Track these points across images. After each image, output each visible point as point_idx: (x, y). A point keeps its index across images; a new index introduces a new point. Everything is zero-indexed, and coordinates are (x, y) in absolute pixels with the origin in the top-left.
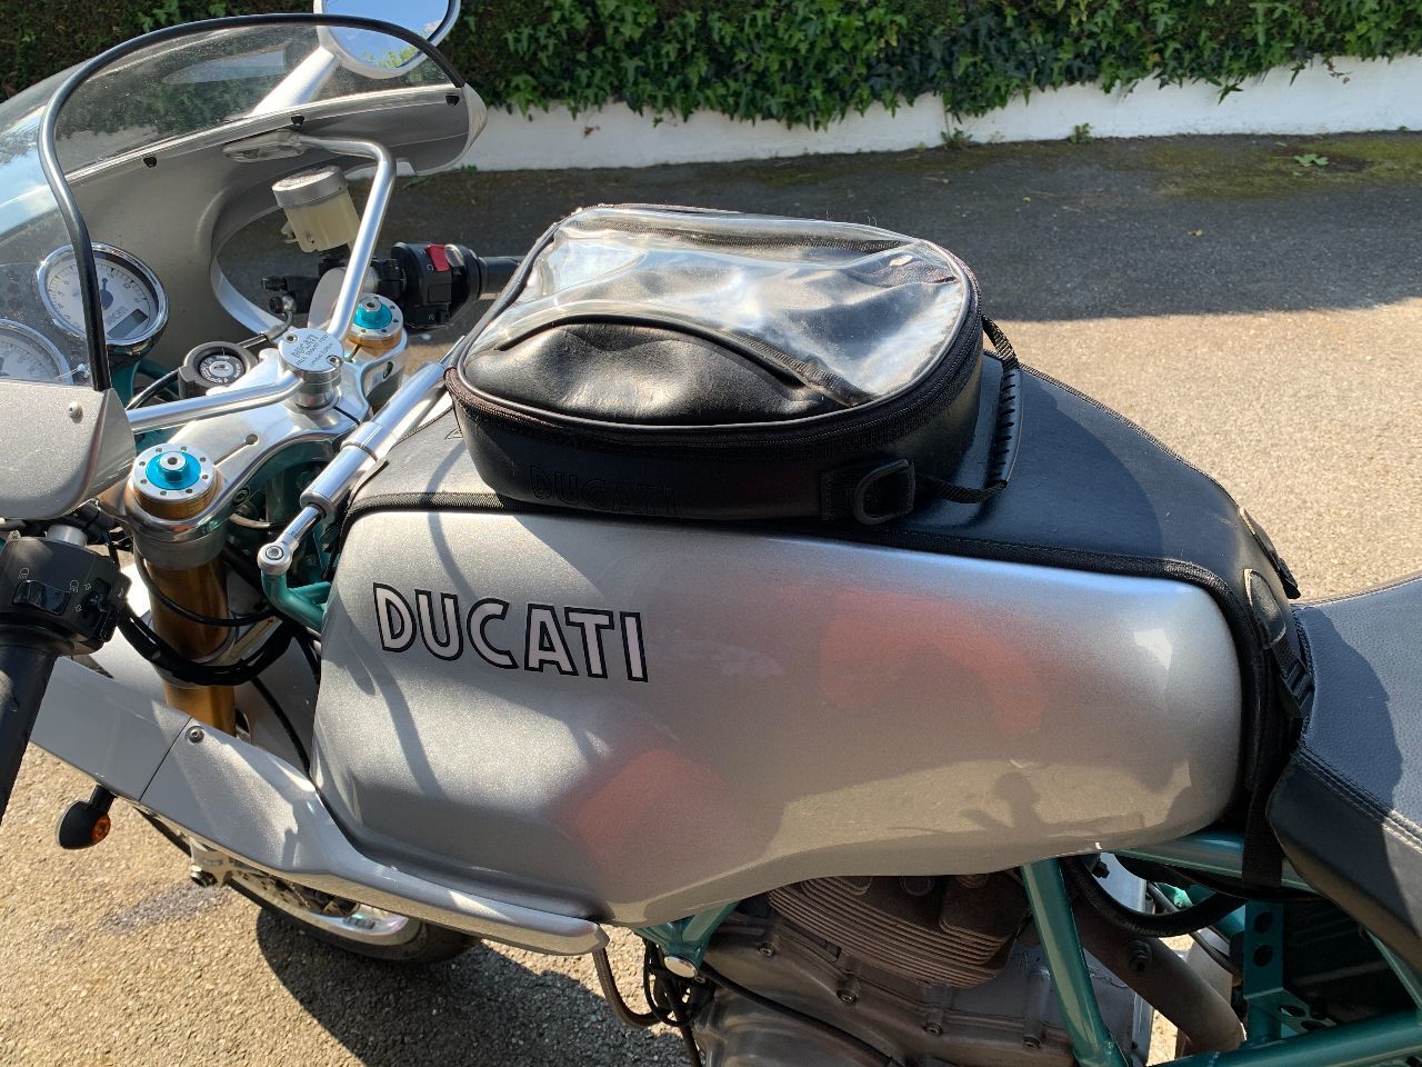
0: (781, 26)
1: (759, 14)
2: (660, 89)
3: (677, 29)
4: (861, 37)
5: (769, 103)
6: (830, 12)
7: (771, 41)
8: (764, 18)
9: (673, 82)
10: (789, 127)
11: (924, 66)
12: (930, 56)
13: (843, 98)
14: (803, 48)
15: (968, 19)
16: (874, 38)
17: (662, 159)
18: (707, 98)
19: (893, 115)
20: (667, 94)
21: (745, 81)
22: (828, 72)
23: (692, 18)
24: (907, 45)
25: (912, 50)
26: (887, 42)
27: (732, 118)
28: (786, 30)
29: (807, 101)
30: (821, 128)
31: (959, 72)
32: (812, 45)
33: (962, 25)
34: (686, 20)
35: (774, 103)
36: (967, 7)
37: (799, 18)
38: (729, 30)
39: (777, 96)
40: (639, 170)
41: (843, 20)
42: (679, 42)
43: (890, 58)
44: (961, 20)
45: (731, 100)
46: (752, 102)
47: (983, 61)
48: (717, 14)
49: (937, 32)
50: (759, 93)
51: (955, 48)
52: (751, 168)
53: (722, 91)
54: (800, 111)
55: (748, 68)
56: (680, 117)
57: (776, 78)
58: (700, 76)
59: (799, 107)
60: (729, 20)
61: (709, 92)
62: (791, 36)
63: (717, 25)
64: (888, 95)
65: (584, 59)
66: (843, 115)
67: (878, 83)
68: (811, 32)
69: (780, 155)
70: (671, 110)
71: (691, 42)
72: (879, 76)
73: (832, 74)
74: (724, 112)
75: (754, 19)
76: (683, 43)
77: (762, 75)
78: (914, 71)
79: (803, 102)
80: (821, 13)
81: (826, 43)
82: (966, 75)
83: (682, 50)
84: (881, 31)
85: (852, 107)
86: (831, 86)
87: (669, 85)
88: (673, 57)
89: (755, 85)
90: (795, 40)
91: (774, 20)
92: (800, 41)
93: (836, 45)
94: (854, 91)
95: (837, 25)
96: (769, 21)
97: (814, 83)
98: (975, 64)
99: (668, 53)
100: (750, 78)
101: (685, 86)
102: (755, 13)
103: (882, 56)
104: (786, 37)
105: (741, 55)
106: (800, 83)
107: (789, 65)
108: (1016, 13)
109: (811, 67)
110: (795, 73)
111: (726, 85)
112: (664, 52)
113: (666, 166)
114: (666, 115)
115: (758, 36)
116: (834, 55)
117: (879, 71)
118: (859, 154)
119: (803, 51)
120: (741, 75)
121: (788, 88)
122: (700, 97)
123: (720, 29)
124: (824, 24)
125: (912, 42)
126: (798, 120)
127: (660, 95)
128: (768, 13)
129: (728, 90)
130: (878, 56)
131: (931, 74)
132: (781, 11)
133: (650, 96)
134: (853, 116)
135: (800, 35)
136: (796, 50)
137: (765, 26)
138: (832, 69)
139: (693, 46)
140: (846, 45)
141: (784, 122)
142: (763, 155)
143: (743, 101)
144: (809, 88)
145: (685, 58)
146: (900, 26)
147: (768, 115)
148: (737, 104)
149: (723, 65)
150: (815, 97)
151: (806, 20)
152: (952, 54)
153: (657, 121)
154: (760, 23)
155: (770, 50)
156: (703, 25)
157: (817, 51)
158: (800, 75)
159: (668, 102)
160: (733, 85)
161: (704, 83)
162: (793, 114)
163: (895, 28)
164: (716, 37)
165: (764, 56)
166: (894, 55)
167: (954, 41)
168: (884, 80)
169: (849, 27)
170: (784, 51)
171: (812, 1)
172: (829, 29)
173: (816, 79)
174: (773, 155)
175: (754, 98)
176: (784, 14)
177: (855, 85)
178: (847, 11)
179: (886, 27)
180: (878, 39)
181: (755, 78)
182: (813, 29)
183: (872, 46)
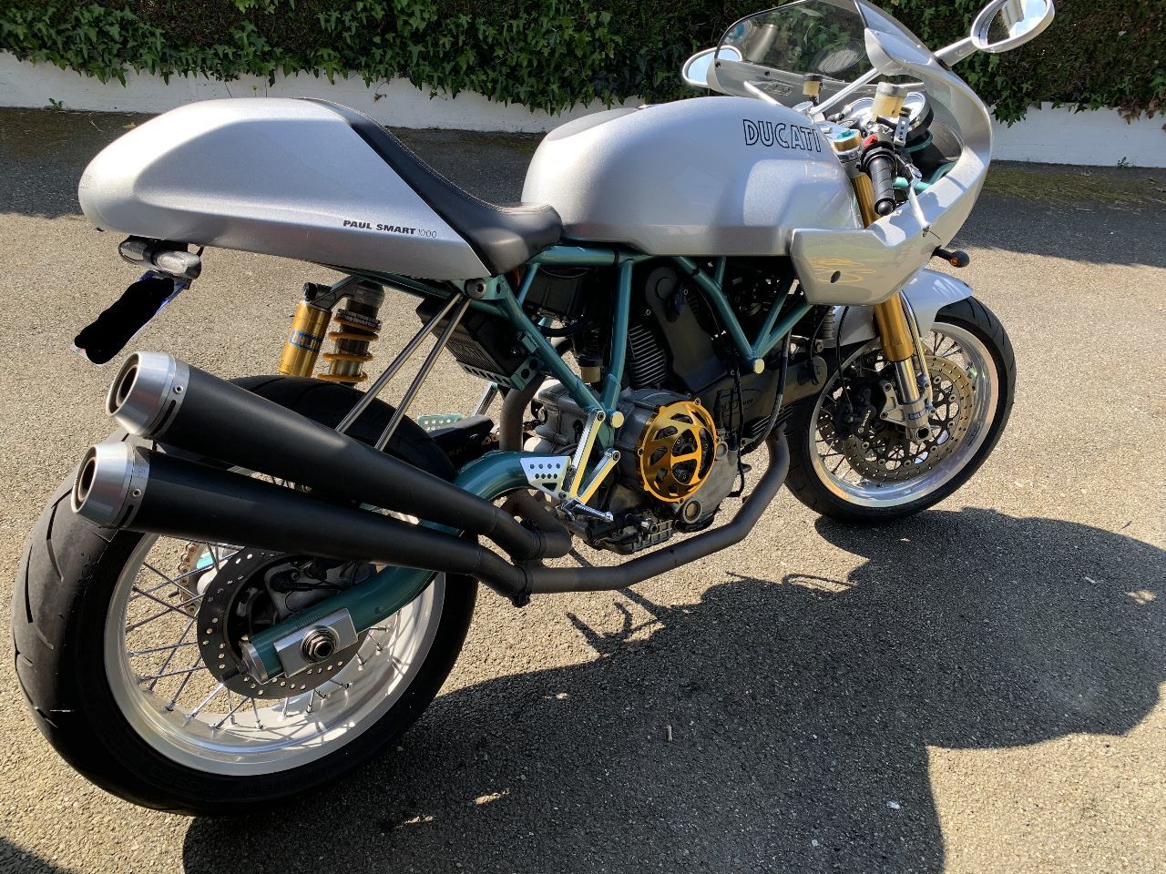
0: (530, 34)
1: (514, 23)
2: (436, 71)
3: (452, 27)
4: (588, 49)
5: (518, 90)
6: (567, 28)
7: (522, 44)
8: (518, 26)
9: (448, 67)
10: (532, 111)
11: (633, 76)
12: (638, 68)
13: (573, 93)
14: (546, 52)
15: (666, 44)
16: (598, 50)
17: (434, 125)
18: (472, 82)
20: (442, 75)
21: (500, 72)
22: (563, 72)
23: (464, 20)
24: (621, 59)
25: (625, 64)
26: (607, 55)
27: (489, 99)
28: (533, 38)
29: (546, 92)
30: (555, 113)
31: (657, 83)
32: (553, 52)
33: (660, 49)
34: (460, 21)
35: (522, 91)
36: (665, 36)
37: (544, 30)
38: (491, 32)
39: (525, 85)
40: (415, 131)
41: (577, 36)
42: (453, 36)
43: (609, 67)
44: (660, 45)
45: (490, 85)
46: (506, 89)
47: (674, 77)
48: (483, 20)
49: (643, 51)
50: (511, 82)
51: (655, 65)
52: (502, 138)
53: (484, 78)
54: (541, 99)
55: (504, 63)
56: (450, 94)
57: (524, 72)
58: (468, 64)
59: (540, 96)
60: (491, 25)
61: (473, 77)
62: (537, 42)
63: (482, 28)
64: (606, 94)
65: (379, 42)
66: (572, 107)
67: (599, 84)
68: (552, 41)
69: (525, 130)
70: (443, 88)
71: (462, 38)
72: (599, 79)
73: (566, 74)
74: (483, 93)
75: (511, 26)
76: (456, 37)
77: (514, 69)
78: (626, 78)
79: (543, 92)
80: (560, 27)
81: (563, 50)
82: (662, 85)
83: (454, 44)
84: (603, 47)
85: (578, 101)
86: (565, 83)
87: (443, 68)
88: (448, 47)
89: (508, 75)
90: (540, 45)
91: (524, 29)
92: (543, 46)
93: (571, 52)
94: (581, 89)
95: (572, 38)
96: (521, 29)
97: (552, 79)
98: (668, 78)
99: (444, 44)
100: (505, 70)
101: (456, 70)
102: (511, 22)
103: (603, 65)
104: (533, 42)
105: (500, 53)
106: (542, 78)
107: (535, 64)
108: (699, 44)
109: (552, 67)
110: (537, 72)
111: (486, 73)
112: (441, 42)
113: (437, 130)
114: (440, 91)
115: (512, 39)
116: (569, 60)
117: (600, 76)
119: (546, 55)
120: (498, 67)
121: (533, 80)
122: (467, 80)
123: (485, 31)
124: (561, 36)
125: (625, 57)
126: (539, 105)
127: (435, 75)
128: (522, 22)
129: (487, 77)
130: (600, 63)
131: (637, 82)
132: (530, 23)
133: (428, 76)
135: (544, 42)
136: (540, 53)
137: (518, 32)
138: (566, 69)
139: (464, 41)
140: (579, 53)
141: (528, 106)
142: (511, 130)
143: (499, 86)
144: (548, 83)
145: (457, 50)
146: (617, 44)
147: (517, 99)
148: (494, 89)
149: (485, 59)
150: (552, 90)
151: (548, 32)
152: (652, 69)
153: (433, 95)
154: (515, 30)
155: (521, 50)
156: (472, 26)
157: (557, 55)
158: (542, 72)
159: (441, 82)
160: (492, 75)
161: (470, 70)
162: (535, 101)
163: (613, 45)
164: (481, 37)
165: (516, 55)
166: (611, 64)
167: (654, 59)
168: (603, 83)
169: (581, 40)
170: (532, 53)
171: (554, 19)
172: (566, 40)
173: (554, 77)
174: (519, 130)
175: (507, 85)
176: (532, 25)
177: (582, 83)
178: (578, 29)
179: (607, 43)
180: (601, 52)
181: (509, 71)
182: (554, 39)
183: (596, 56)
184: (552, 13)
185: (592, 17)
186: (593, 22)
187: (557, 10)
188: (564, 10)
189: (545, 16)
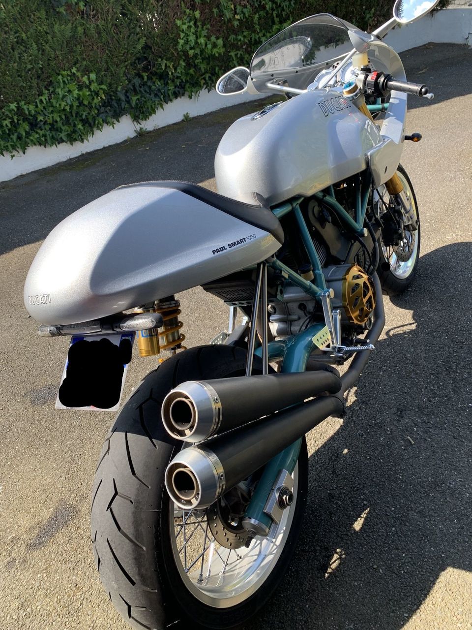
0: (53, 100)
1: (43, 98)
2: (8, 142)
3: (7, 113)
4: (90, 98)
5: (60, 136)
6: (74, 90)
7: (51, 109)
8: (45, 99)
9: (14, 137)
10: (72, 144)
11: (119, 105)
12: (120, 100)
13: (90, 125)
14: (68, 108)
15: (130, 81)
16: (95, 97)
17: (19, 174)
18: (32, 141)
19: (114, 128)
20: (12, 143)
21: (45, 129)
22: (81, 116)
23: (13, 106)
24: (109, 97)
25: (112, 99)
26: (101, 98)
27: (45, 147)
28: (56, 103)
29: (76, 131)
30: (85, 141)
31: (133, 104)
32: (71, 106)
33: (128, 84)
34: (11, 108)
35: (63, 135)
36: (127, 76)
37: (61, 96)
38: (32, 108)
39: (63, 132)
40: (10, 181)
41: (81, 93)
42: (10, 118)
43: (105, 104)
44: (127, 82)
45: (43, 139)
46: (53, 137)
47: (141, 97)
48: (23, 103)
49: (119, 89)
50: (54, 133)
51: (128, 94)
52: (62, 166)
53: (37, 136)
54: (75, 136)
55: (45, 123)
56: (21, 153)
57: (60, 124)
58: (26, 131)
59: (74, 134)
60: (29, 103)
61: (31, 138)
62: (60, 105)
63: (25, 107)
64: (109, 119)
66: (93, 134)
67: (103, 116)
68: (69, 101)
69: (72, 157)
70: (16, 150)
71: (15, 118)
72: (102, 113)
73: (84, 117)
74: (40, 145)
75: (41, 101)
76: (12, 118)
77: (52, 125)
78: (116, 107)
79: (74, 132)
80: (70, 91)
81: (76, 104)
82: (137, 104)
83: (12, 122)
84: (97, 94)
85: (95, 129)
86: (85, 122)
87: (11, 139)
88: (9, 125)
89: (50, 129)
90: (62, 106)
91: (49, 100)
92: (65, 105)
93: (81, 104)
94: (95, 122)
95: (79, 95)
96: (48, 100)
97: (76, 122)
98: (138, 99)
99: (6, 125)
100: (48, 127)
101: (19, 138)
102: (40, 98)
103: (101, 104)
104: (58, 106)
105: (40, 118)
106: (70, 124)
107: (64, 117)
108: (147, 74)
109: (74, 115)
110: (67, 122)
111: (37, 133)
112: (4, 125)
113: (22, 176)
114: (15, 153)
115: (44, 108)
116: (81, 108)
117: (102, 111)
118: (104, 148)
119: (68, 110)
120: (43, 128)
121: (66, 127)
122: (28, 141)
123: (28, 109)
124: (73, 96)
125: (111, 96)
126: (75, 140)
127: (9, 144)
128: (47, 96)
129: (39, 135)
130: (99, 104)
131: (123, 107)
132: (50, 95)
133: (4, 147)
134: (97, 133)
135: (63, 104)
136: (64, 110)
137: (47, 102)
138: (82, 114)
139: (17, 119)
140: (86, 103)
141: (69, 142)
142: (65, 160)
143: (48, 138)
144: (75, 125)
145: (15, 126)
146: (104, 90)
147: (61, 141)
148: (46, 140)
149: (34, 125)
150: (79, 129)
151: (64, 96)
152: (128, 97)
153: (12, 156)
154: (45, 102)
155: (52, 112)
156: (18, 108)
157: (75, 108)
158: (69, 121)
159: (14, 147)
160: (41, 133)
161: (28, 134)
162: (72, 138)
163: (102, 91)
164: (27, 112)
165: (51, 116)
166: (105, 102)
167: (127, 92)
168: (105, 114)
169: (84, 95)
170: (59, 112)
171: (64, 87)
172: (75, 98)
173: (76, 121)
174: (69, 158)
175: (53, 136)
176: (53, 96)
177: (94, 118)
178: (80, 88)
179: (98, 91)
180: (97, 97)
181: (50, 127)
182: (69, 99)
183: (96, 101)
184: (62, 85)
185: (85, 79)
186: (87, 82)
187: (64, 82)
188: (68, 80)
189: (58, 87)
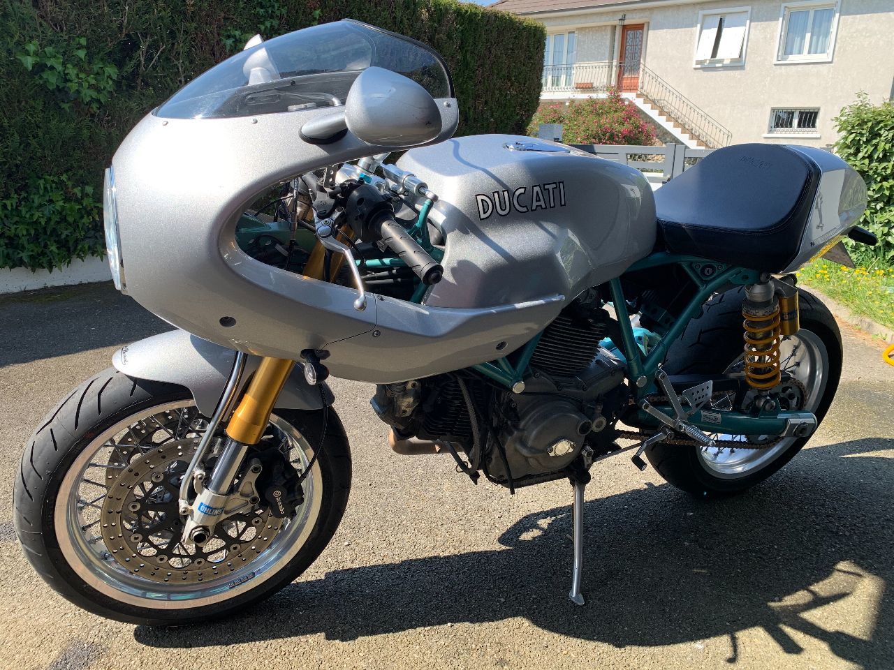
0: (23, 210)
1: (8, 203)
4: (78, 215)
5: (20, 256)
6: (58, 201)
7: (16, 218)
8: (12, 206)
10: (34, 271)
13: (68, 250)
14: (43, 221)
16: (85, 216)
22: (59, 235)
28: (27, 212)
29: (46, 253)
30: (55, 270)
32: (49, 220)
35: (25, 256)
37: (36, 205)
39: (26, 251)
41: (67, 206)
43: (96, 227)
50: (10, 251)
54: (44, 260)
57: (24, 240)
59: (41, 257)
62: (32, 215)
64: (99, 247)
66: (69, 262)
68: (46, 212)
69: (29, 289)
72: (89, 238)
73: (63, 236)
77: (12, 239)
79: (43, 254)
80: (51, 201)
81: (56, 218)
84: (89, 212)
85: (74, 256)
86: (62, 244)
89: (6, 246)
90: (35, 218)
91: (17, 207)
92: (39, 217)
93: (64, 219)
94: (76, 247)
95: (63, 208)
96: (15, 206)
97: (49, 243)
100: (3, 241)
102: (4, 201)
103: (90, 226)
104: (28, 216)
106: (39, 243)
107: (33, 232)
109: (49, 233)
110: (35, 239)
116: (63, 225)
117: (90, 235)
118: (81, 284)
119: (43, 223)
121: (31, 246)
124: (54, 208)
126: (40, 266)
128: (14, 201)
132: (22, 201)
134: (76, 262)
135: (37, 214)
136: (37, 222)
137: (12, 209)
138: (61, 233)
140: (70, 219)
141: (30, 268)
142: (16, 290)
144: (46, 246)
147: (20, 264)
150: (51, 251)
151: (41, 206)
154: (9, 208)
155: (17, 223)
157: (52, 223)
158: (38, 239)
162: (38, 262)
165: (13, 228)
168: (93, 240)
169: (71, 209)
170: (28, 224)
171: (44, 195)
172: (58, 210)
173: (50, 241)
174: (23, 289)
175: (8, 254)
176: (23, 203)
177: (76, 242)
178: (67, 200)
179: (92, 210)
180: (88, 216)
181: (7, 242)
182: (48, 210)
183: (85, 220)
184: (41, 192)
185: (77, 191)
186: (79, 195)
187: (46, 188)
188: (51, 187)
189: (34, 194)
